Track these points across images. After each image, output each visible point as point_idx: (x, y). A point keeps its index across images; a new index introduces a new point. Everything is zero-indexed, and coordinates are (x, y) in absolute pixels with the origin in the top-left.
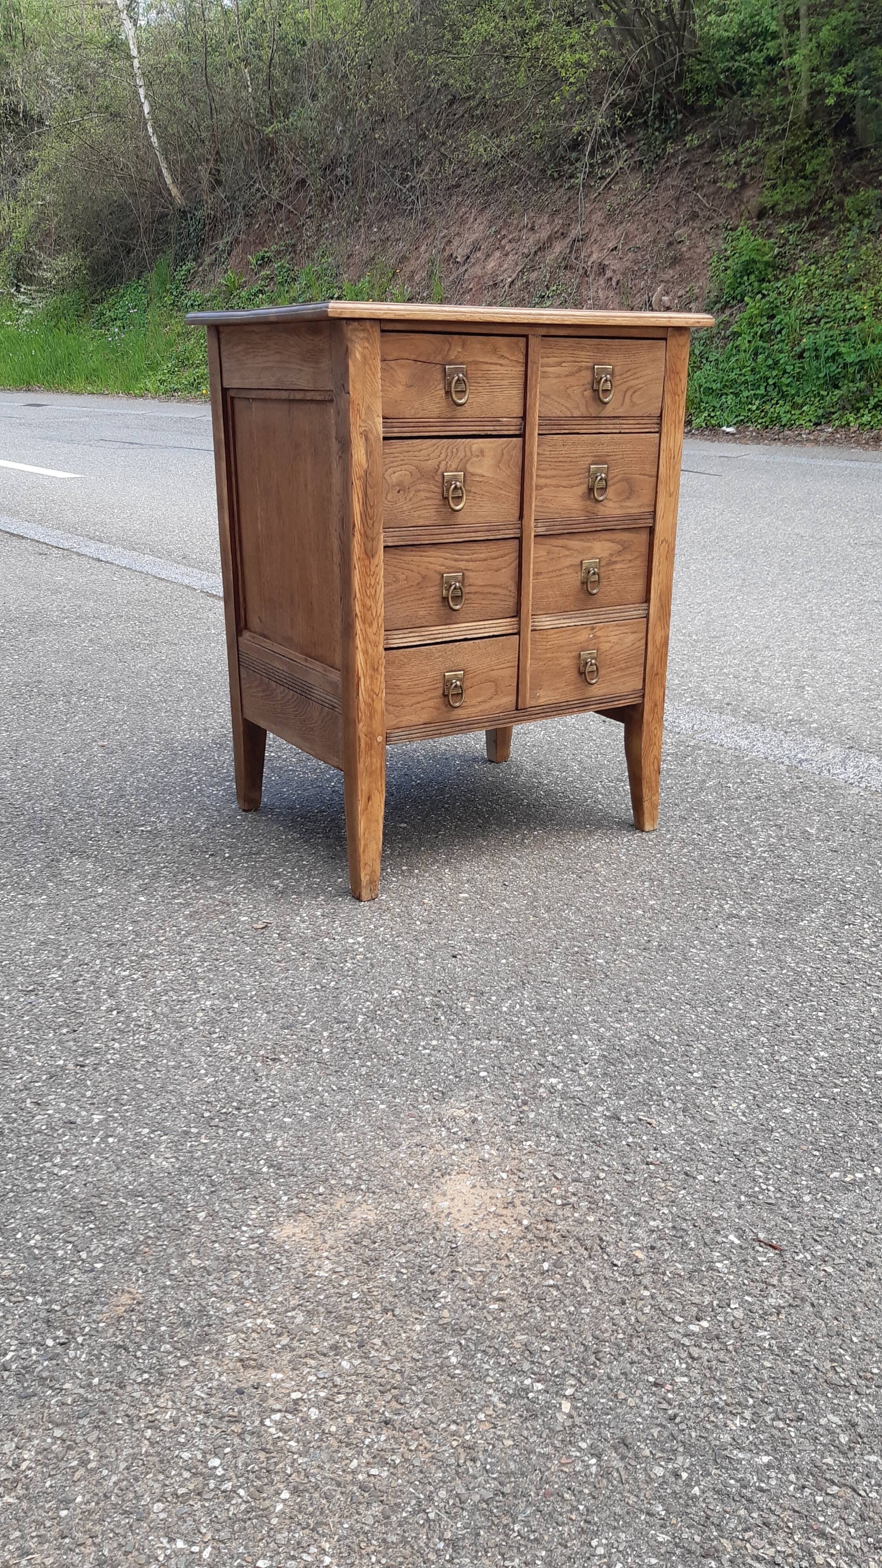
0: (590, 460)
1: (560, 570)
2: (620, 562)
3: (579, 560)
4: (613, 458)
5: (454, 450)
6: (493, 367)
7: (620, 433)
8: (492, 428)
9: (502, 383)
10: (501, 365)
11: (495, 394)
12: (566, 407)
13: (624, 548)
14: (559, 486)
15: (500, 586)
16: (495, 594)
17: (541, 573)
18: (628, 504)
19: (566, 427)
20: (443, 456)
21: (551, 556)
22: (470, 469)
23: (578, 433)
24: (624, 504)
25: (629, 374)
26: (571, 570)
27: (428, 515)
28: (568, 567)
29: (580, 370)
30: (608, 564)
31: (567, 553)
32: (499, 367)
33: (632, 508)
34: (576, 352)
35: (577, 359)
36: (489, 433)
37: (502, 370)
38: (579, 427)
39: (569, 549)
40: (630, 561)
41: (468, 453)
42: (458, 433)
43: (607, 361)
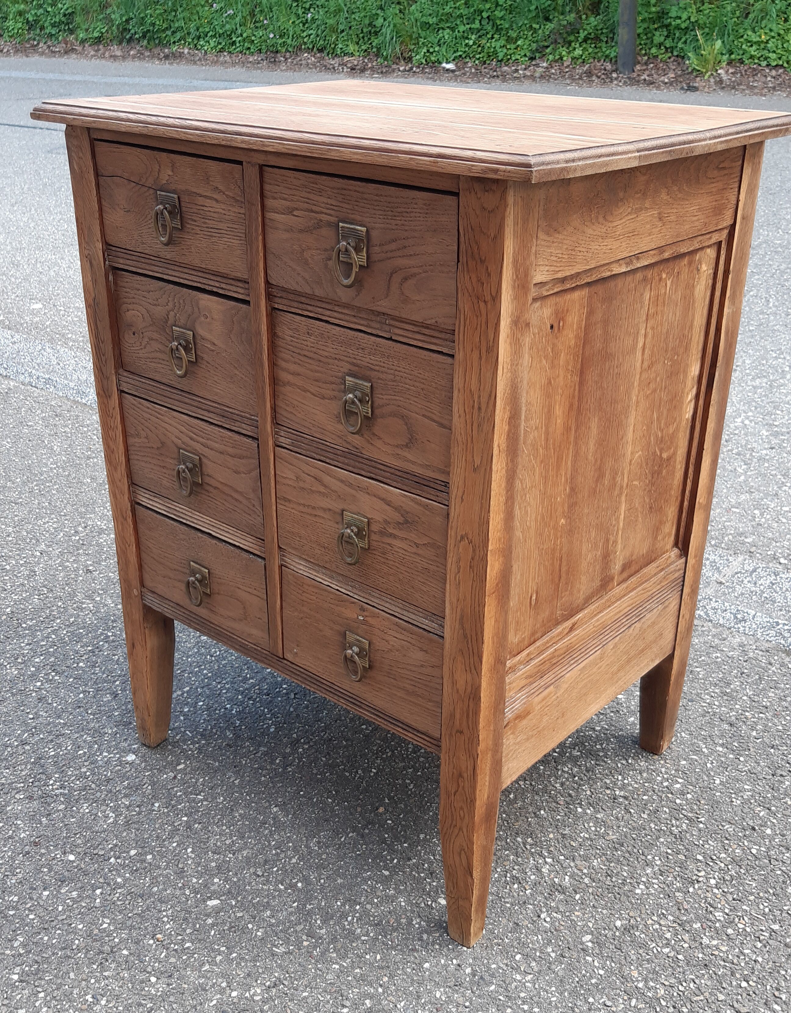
0: (346, 367)
1: (314, 508)
2: (402, 539)
3: (341, 507)
4: (381, 376)
5: (181, 301)
6: (208, 202)
7: (390, 339)
8: (217, 284)
9: (221, 226)
10: (217, 200)
11: (214, 239)
12: (304, 279)
13: (407, 522)
14: (306, 391)
15: (241, 493)
16: (236, 500)
17: (289, 501)
18: (406, 454)
19: (310, 308)
20: (171, 304)
21: (301, 484)
22: (201, 331)
23: (327, 322)
24: (399, 452)
25: (393, 246)
26: (327, 515)
27: (162, 370)
28: (324, 510)
29: (319, 225)
30: (383, 533)
31: (322, 489)
32: (214, 204)
33: (414, 463)
34: (311, 196)
35: (314, 208)
36: (215, 290)
37: (218, 207)
38: (328, 313)
39: (325, 486)
40: (417, 545)
41: (196, 310)
42: (182, 281)
43: (358, 218)
